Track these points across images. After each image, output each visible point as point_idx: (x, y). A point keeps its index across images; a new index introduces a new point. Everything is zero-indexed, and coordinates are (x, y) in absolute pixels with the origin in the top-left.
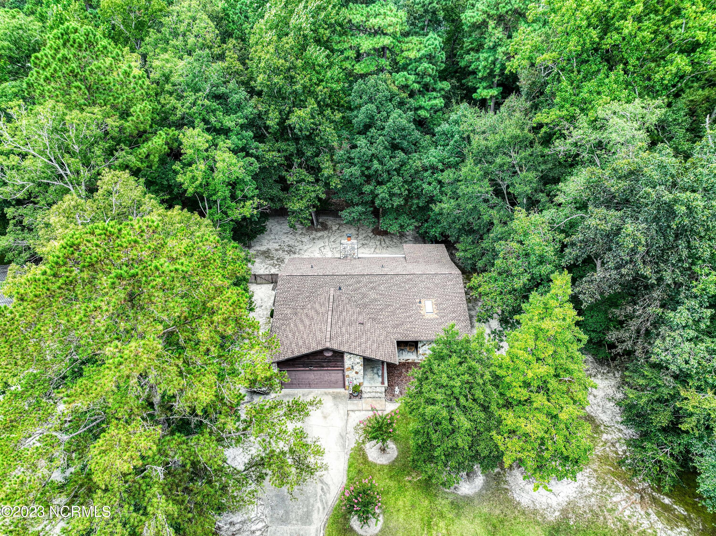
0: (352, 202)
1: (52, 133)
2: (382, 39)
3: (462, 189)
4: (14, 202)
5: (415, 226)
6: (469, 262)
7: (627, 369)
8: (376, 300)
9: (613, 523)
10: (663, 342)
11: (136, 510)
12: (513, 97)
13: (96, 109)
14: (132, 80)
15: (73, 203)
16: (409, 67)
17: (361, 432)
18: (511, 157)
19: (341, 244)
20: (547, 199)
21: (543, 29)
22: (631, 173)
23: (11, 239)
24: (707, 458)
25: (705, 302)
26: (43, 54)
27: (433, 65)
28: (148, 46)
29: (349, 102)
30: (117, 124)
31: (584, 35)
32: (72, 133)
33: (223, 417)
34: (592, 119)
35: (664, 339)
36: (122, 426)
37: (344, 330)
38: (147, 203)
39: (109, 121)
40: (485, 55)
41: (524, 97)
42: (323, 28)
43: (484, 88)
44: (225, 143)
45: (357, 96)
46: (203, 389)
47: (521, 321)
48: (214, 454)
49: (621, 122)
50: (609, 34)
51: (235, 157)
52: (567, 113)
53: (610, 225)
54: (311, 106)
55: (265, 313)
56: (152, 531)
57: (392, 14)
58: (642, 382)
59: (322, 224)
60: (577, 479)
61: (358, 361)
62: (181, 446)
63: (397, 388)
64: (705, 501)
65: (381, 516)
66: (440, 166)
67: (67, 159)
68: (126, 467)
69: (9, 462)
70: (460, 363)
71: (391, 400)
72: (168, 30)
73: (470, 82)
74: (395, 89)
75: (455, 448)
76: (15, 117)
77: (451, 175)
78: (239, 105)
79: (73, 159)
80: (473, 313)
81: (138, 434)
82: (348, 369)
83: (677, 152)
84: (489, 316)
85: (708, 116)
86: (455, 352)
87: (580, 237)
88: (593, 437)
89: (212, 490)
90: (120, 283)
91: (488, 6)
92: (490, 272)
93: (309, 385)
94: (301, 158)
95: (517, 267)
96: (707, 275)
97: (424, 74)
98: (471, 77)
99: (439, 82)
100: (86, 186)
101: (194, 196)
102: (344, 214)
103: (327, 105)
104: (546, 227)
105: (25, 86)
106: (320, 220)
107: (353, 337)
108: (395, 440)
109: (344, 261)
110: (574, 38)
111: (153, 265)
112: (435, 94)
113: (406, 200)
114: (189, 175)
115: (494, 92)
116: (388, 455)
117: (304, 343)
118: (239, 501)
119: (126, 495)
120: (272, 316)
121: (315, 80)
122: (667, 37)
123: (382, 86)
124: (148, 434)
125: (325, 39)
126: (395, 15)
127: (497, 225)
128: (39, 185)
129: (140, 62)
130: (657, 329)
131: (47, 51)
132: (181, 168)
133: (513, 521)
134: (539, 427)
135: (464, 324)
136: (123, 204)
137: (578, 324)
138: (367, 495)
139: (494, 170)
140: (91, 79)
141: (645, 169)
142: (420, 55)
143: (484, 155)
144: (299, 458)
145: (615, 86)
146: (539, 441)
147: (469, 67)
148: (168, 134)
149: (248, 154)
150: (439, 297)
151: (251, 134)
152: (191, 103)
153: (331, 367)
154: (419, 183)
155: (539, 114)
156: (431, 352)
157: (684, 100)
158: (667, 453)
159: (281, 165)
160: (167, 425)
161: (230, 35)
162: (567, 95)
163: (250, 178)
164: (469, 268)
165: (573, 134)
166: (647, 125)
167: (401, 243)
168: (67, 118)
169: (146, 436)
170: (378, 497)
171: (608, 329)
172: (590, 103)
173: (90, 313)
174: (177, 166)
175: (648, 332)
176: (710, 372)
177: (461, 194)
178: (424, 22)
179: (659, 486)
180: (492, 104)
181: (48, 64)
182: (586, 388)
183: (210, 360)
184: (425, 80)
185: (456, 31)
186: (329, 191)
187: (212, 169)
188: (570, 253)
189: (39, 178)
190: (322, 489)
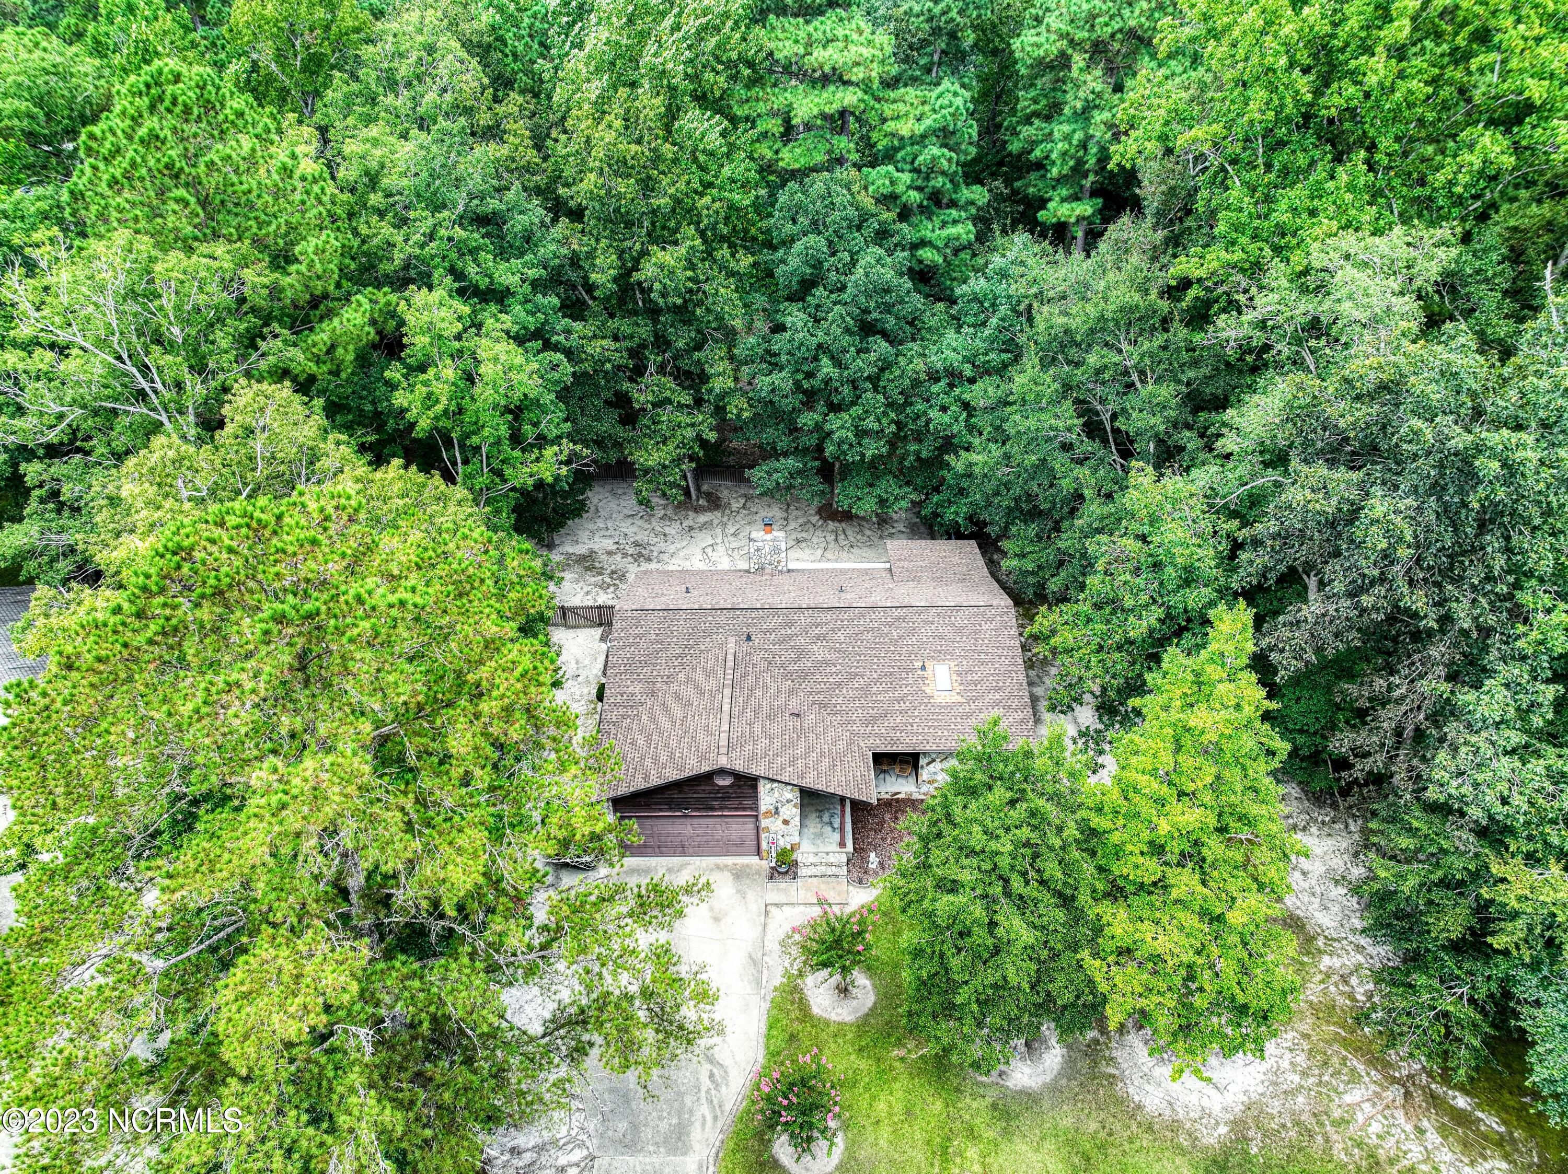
0: (774, 449)
1: (125, 300)
2: (839, 95)
3: (1017, 422)
4: (41, 452)
5: (912, 502)
6: (1030, 580)
7: (1374, 814)
8: (826, 663)
9: (1345, 1150)
10: (1454, 757)
11: (315, 1122)
12: (1125, 219)
13: (220, 249)
14: (299, 185)
15: (171, 454)
16: (899, 156)
17: (795, 950)
18: (1120, 351)
19: (750, 540)
20: (1200, 443)
21: (1193, 74)
22: (1383, 387)
23: (35, 531)
24: (1549, 1010)
25: (1543, 669)
26: (105, 127)
27: (950, 150)
28: (330, 110)
29: (768, 231)
30: (265, 281)
31: (1281, 88)
32: (168, 301)
33: (499, 919)
34: (1299, 268)
35: (1455, 749)
36: (283, 941)
37: (757, 728)
38: (331, 453)
39: (248, 274)
40: (1066, 128)
41: (1150, 221)
42: (713, 70)
43: (1063, 200)
44: (497, 320)
45: (784, 218)
46: (459, 860)
47: (1144, 711)
48: (480, 1000)
49: (1362, 277)
50: (1335, 86)
51: (520, 350)
52: (1244, 256)
53: (1334, 502)
54: (688, 243)
55: (586, 691)
56: (348, 1166)
57: (862, 39)
58: (1405, 842)
59: (709, 495)
60: (1267, 1054)
61: (789, 796)
62: (408, 983)
63: (873, 855)
64: (1545, 1102)
65: (840, 1135)
66: (968, 371)
67: (157, 357)
68: (294, 1030)
69: (42, 1019)
70: (1012, 803)
71: (860, 882)
72: (374, 74)
73: (1032, 186)
74: (868, 202)
75: (1001, 986)
76: (43, 264)
77: (991, 390)
78: (528, 238)
79: (169, 358)
80: (1039, 691)
81: (318, 959)
82: (768, 814)
83: (1485, 343)
84: (1075, 700)
85: (1550, 264)
86: (1001, 778)
87: (1273, 526)
88: (1302, 963)
89: (474, 1078)
90: (280, 632)
91: (1072, 21)
92: (1077, 602)
93: (682, 849)
94: (664, 352)
95: (1136, 592)
96: (1549, 611)
97: (932, 170)
98: (1033, 176)
99: (963, 186)
100: (197, 415)
101: (431, 437)
102: (756, 474)
103: (723, 239)
104: (1199, 505)
105: (65, 197)
106: (705, 488)
107: (777, 743)
108: (869, 970)
109: (758, 578)
110: (1259, 94)
111: (352, 592)
112: (954, 213)
113: (892, 444)
114: (421, 390)
115: (1085, 208)
116: (855, 1002)
117: (671, 756)
118: (532, 1103)
119: (291, 1089)
120: (600, 697)
121: (696, 185)
122: (1462, 91)
123: (841, 197)
124: (340, 958)
125: (718, 94)
126: (869, 42)
127: (1092, 500)
128: (96, 413)
129: (316, 144)
130: (1439, 727)
131: (114, 121)
132: (403, 375)
133: (1127, 1147)
134: (1184, 941)
135: (1019, 716)
136: (279, 455)
137: (1267, 716)
138: (810, 1088)
139: (1083, 379)
140: (211, 182)
141: (1412, 379)
142: (922, 128)
143: (1063, 346)
144: (662, 1009)
145: (1349, 197)
146: (1183, 972)
147: (1029, 153)
148: (376, 302)
149: (548, 346)
150: (965, 657)
151: (556, 301)
152: (424, 235)
153: (730, 809)
154: (920, 406)
155: (1183, 258)
156: (948, 779)
157: (1497, 229)
158: (1461, 997)
159: (619, 368)
160: (376, 936)
161: (509, 84)
162: (1244, 217)
163: (553, 396)
164: (1030, 592)
165: (1258, 302)
166: (1418, 283)
167: (881, 537)
168: (158, 268)
169: (337, 962)
170: (833, 1093)
171: (1333, 727)
172: (1294, 235)
173: (215, 697)
174: (394, 373)
175: (1419, 735)
176: (1554, 822)
177: (1013, 432)
178: (932, 55)
179: (1445, 1069)
180: (1080, 234)
181: (117, 151)
182: (1285, 855)
183: (472, 797)
184: (932, 183)
185: (1001, 73)
186: (723, 425)
187: (470, 378)
188: (1251, 562)
189: (95, 399)
190: (711, 1076)
